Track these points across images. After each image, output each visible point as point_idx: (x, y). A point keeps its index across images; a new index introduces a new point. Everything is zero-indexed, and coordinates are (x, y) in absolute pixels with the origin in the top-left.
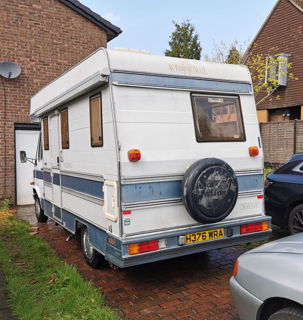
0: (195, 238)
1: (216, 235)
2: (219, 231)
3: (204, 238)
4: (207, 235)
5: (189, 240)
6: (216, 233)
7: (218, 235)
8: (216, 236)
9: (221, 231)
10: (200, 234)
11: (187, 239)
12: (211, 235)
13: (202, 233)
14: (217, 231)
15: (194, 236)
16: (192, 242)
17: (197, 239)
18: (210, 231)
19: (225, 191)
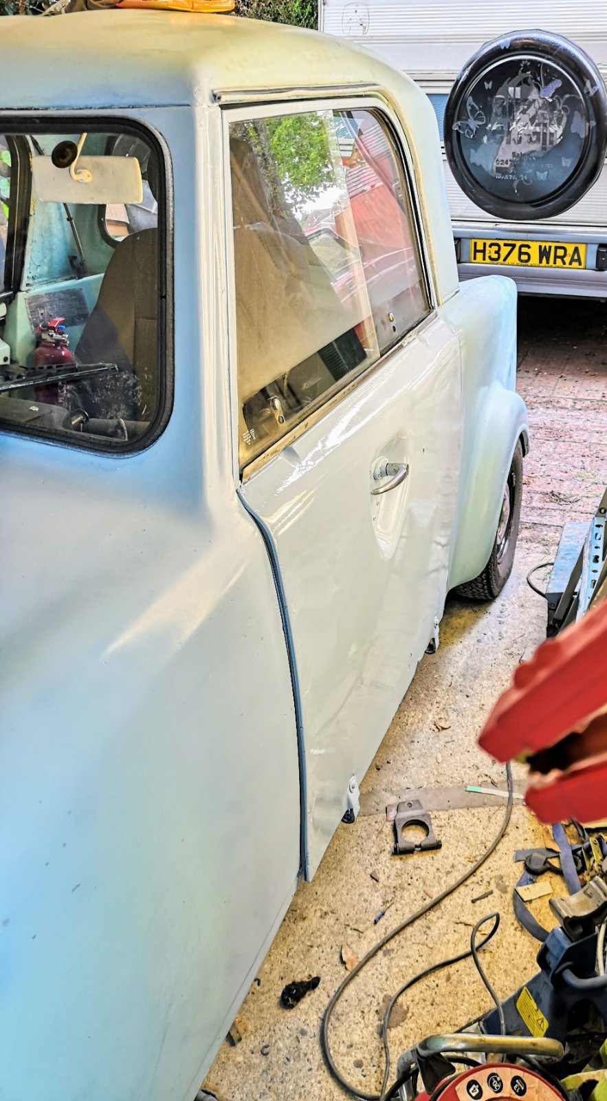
0: (497, 252)
1: (562, 258)
2: (570, 248)
3: (524, 257)
4: (534, 251)
5: (480, 255)
6: (560, 253)
7: (567, 259)
8: (559, 261)
9: (576, 250)
10: (514, 246)
14: (564, 248)
19: (552, 134)
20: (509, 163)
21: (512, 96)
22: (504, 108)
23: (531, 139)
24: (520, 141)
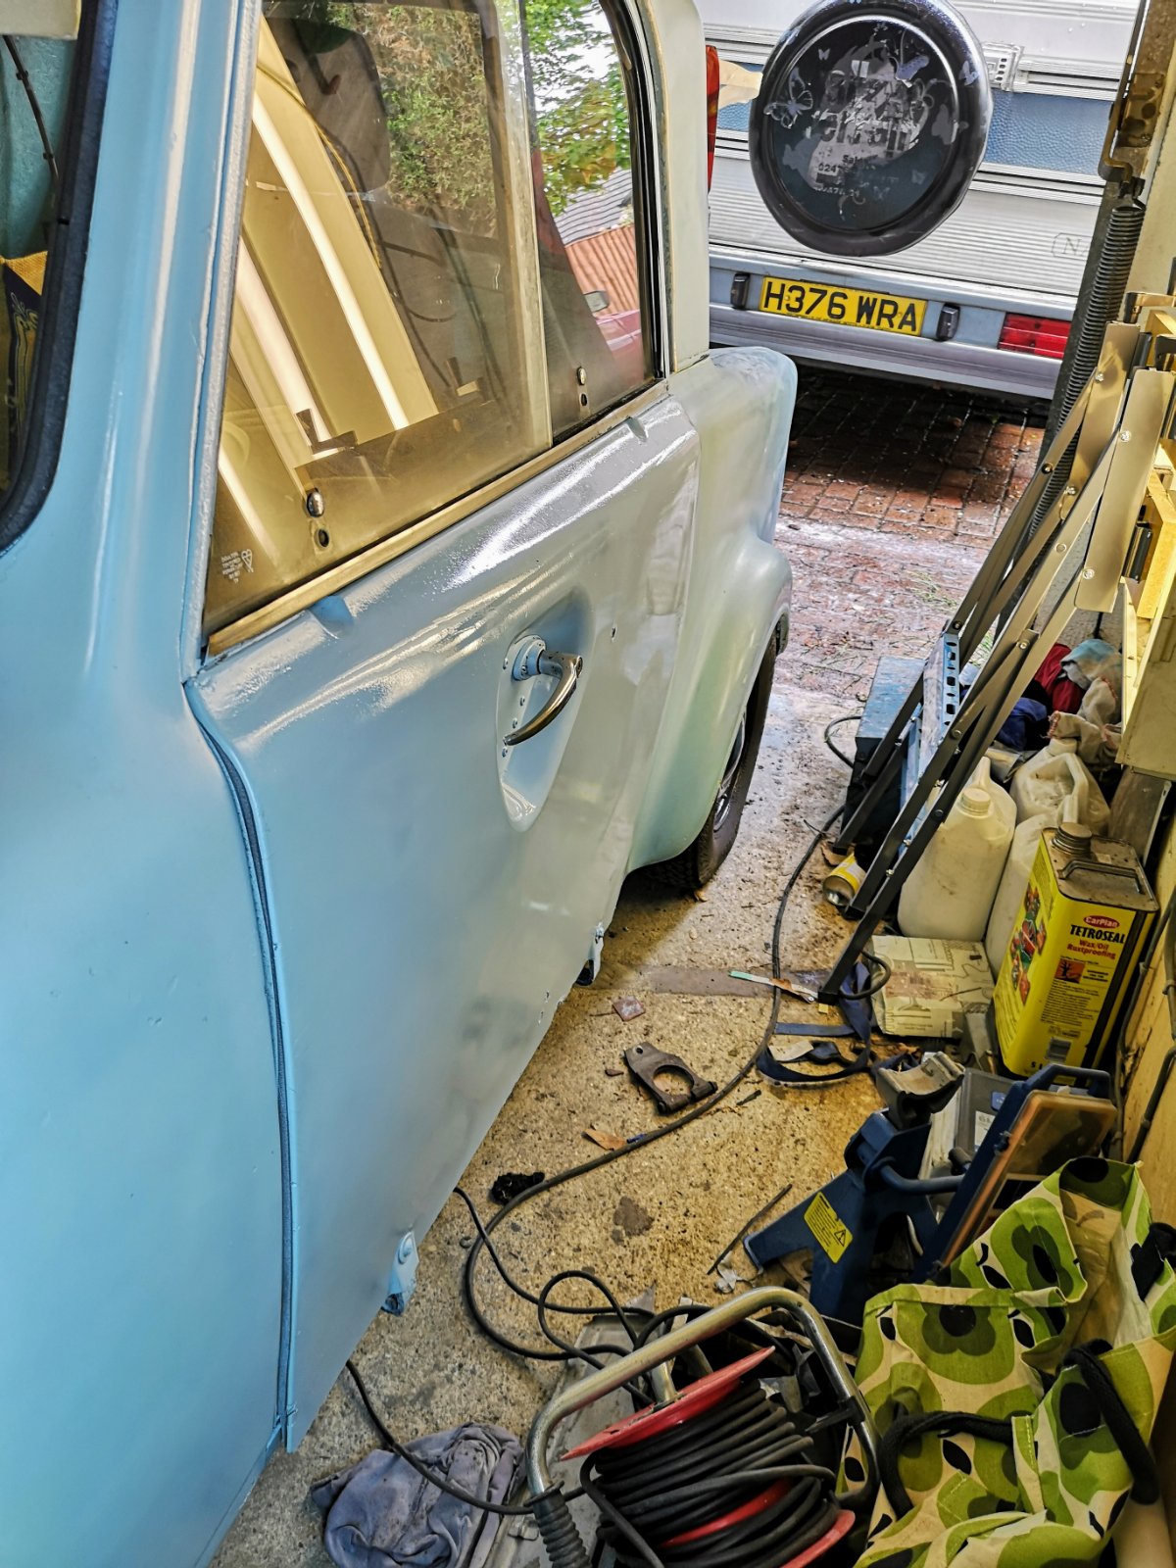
0: (799, 300)
1: (890, 317)
2: (903, 305)
3: (836, 311)
4: (852, 305)
5: (774, 302)
6: (889, 309)
7: (897, 320)
8: (885, 322)
9: (911, 309)
10: (824, 293)
11: (770, 295)
12: (865, 309)
13: (831, 291)
14: (895, 304)
15: (798, 294)
16: (784, 309)
17: (806, 307)
18: (866, 295)
19: (903, 135)
20: (837, 169)
21: (856, 73)
22: (841, 89)
23: (873, 138)
24: (857, 140)
